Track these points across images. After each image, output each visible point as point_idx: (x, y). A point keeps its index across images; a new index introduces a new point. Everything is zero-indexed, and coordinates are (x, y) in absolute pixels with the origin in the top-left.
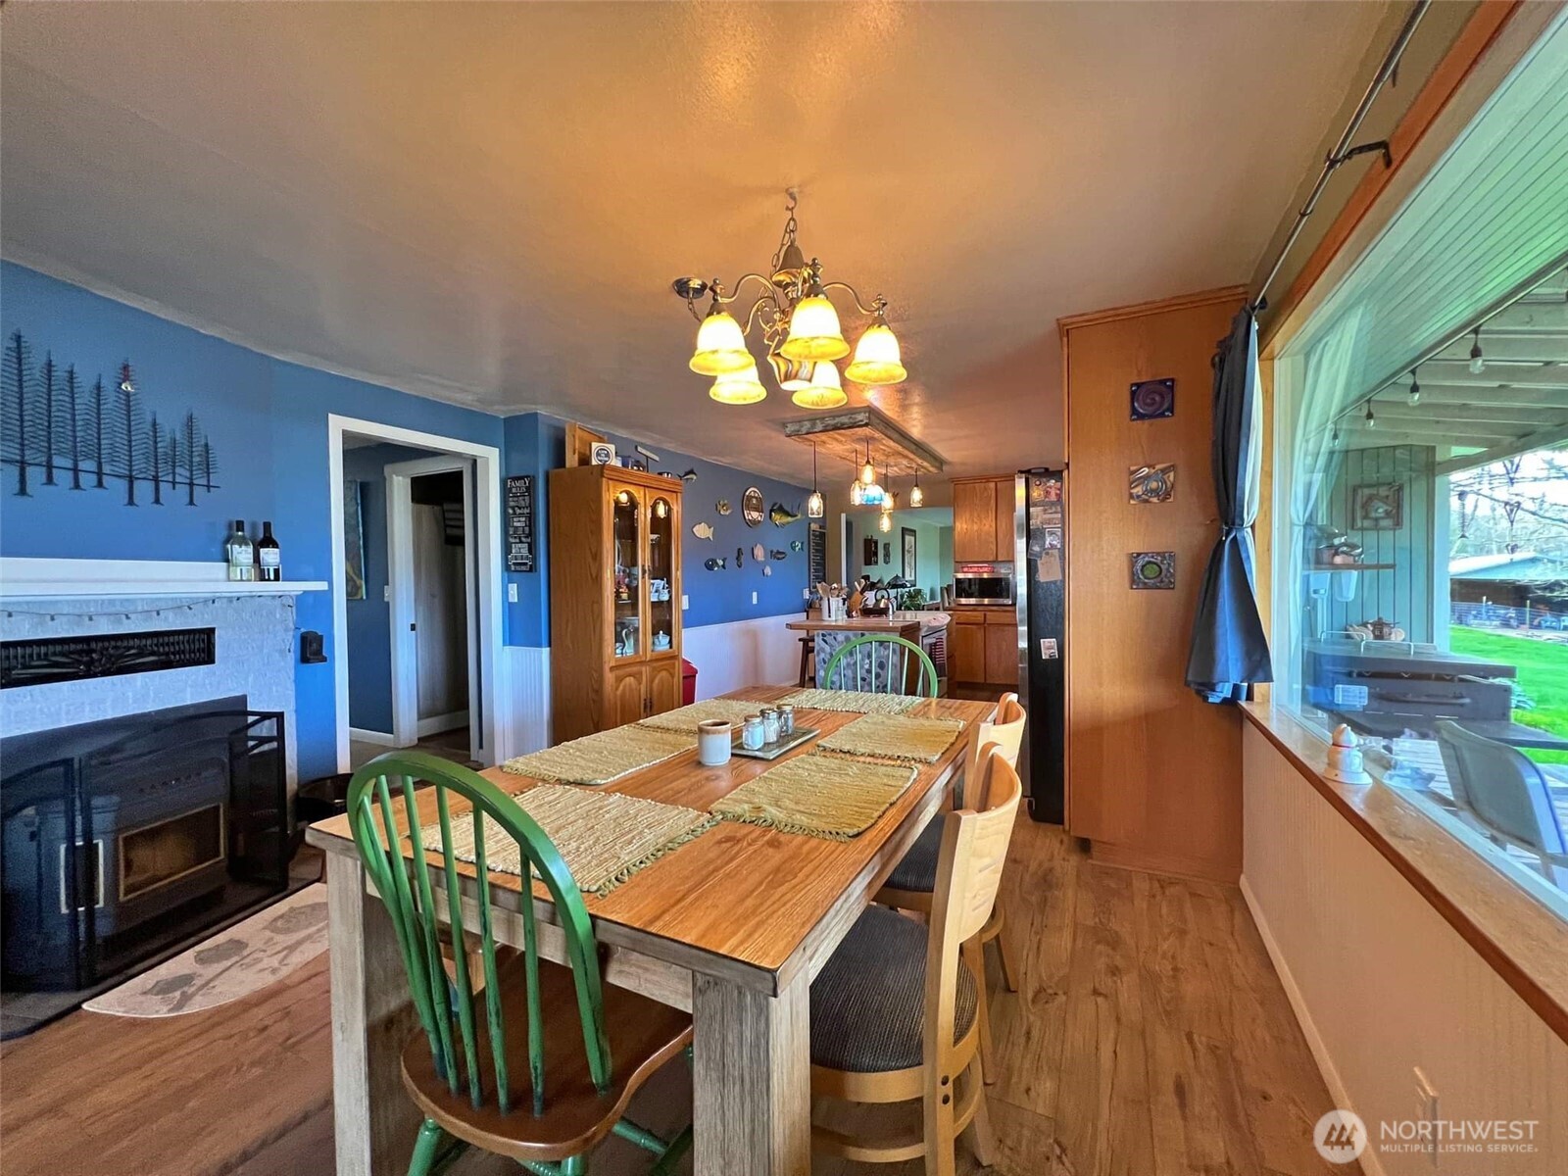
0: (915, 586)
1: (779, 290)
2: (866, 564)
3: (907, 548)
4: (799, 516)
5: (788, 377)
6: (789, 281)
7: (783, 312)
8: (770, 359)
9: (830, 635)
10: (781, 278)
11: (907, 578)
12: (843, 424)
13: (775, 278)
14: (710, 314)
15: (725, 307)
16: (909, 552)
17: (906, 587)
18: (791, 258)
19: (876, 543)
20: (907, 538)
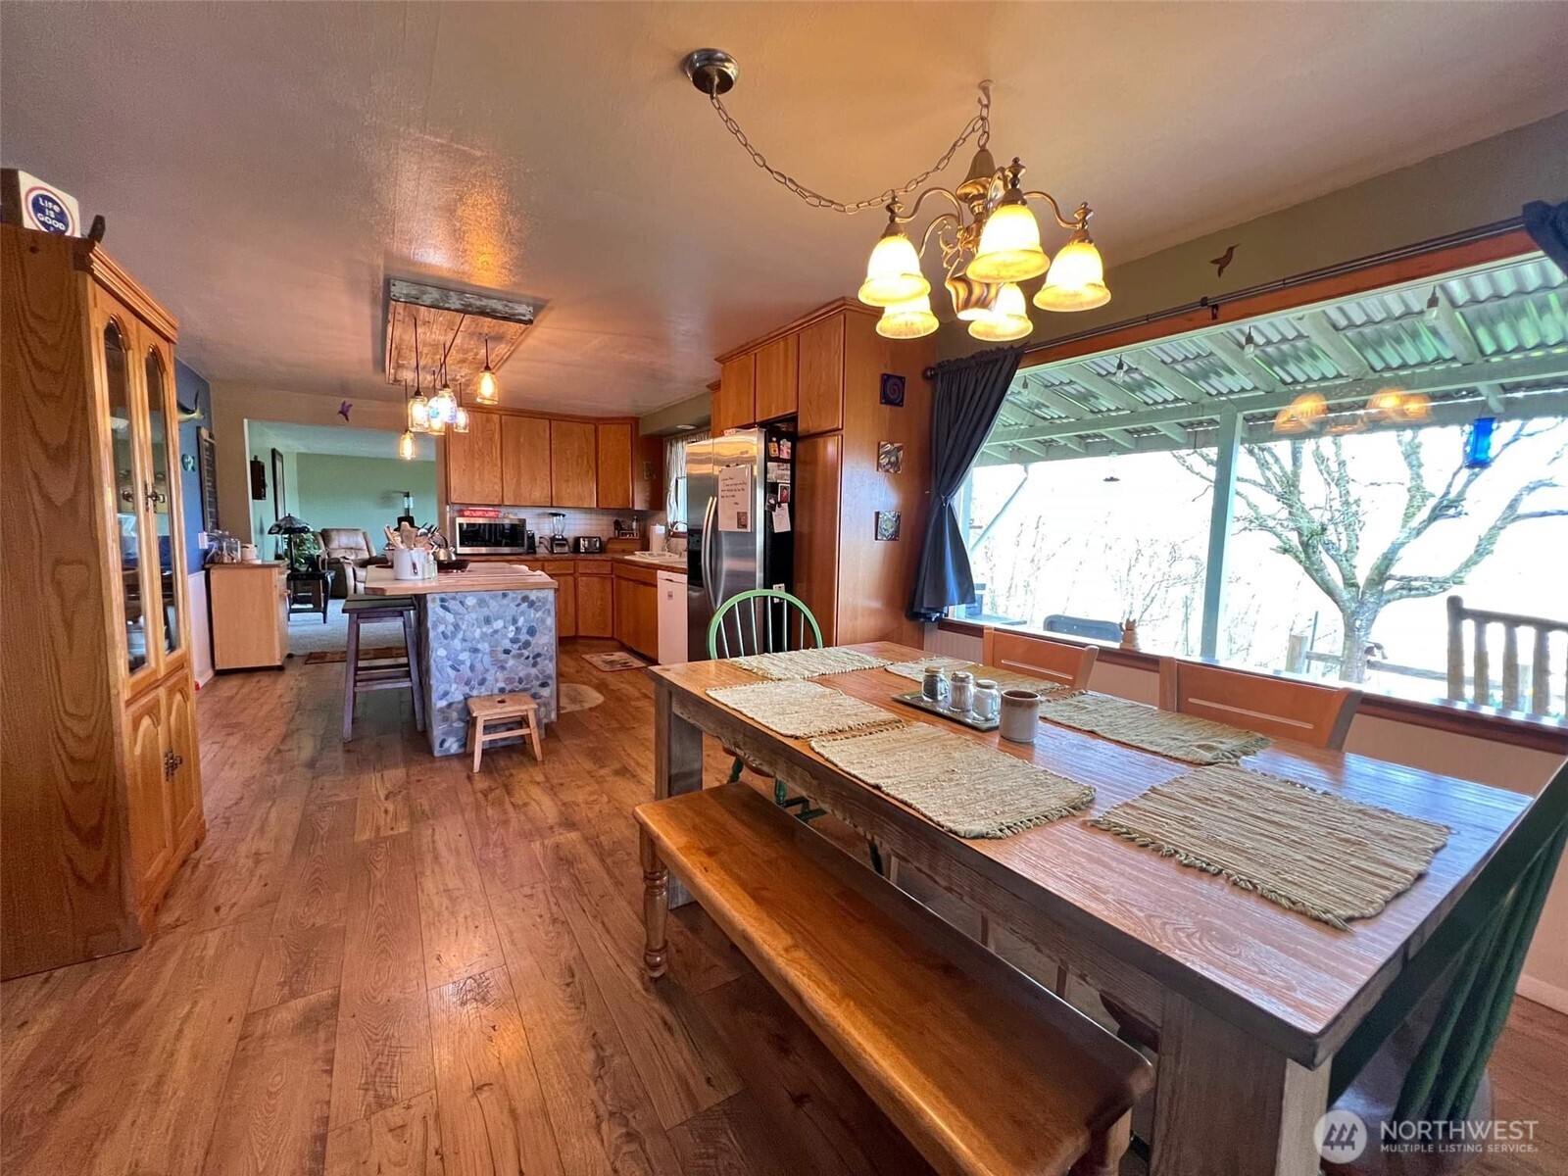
1: (964, 205)
4: (195, 414)
5: (967, 305)
6: (975, 192)
7: (968, 230)
8: (948, 286)
10: (968, 190)
12: (494, 311)
13: (961, 192)
14: (884, 236)
15: (902, 228)
18: (983, 166)
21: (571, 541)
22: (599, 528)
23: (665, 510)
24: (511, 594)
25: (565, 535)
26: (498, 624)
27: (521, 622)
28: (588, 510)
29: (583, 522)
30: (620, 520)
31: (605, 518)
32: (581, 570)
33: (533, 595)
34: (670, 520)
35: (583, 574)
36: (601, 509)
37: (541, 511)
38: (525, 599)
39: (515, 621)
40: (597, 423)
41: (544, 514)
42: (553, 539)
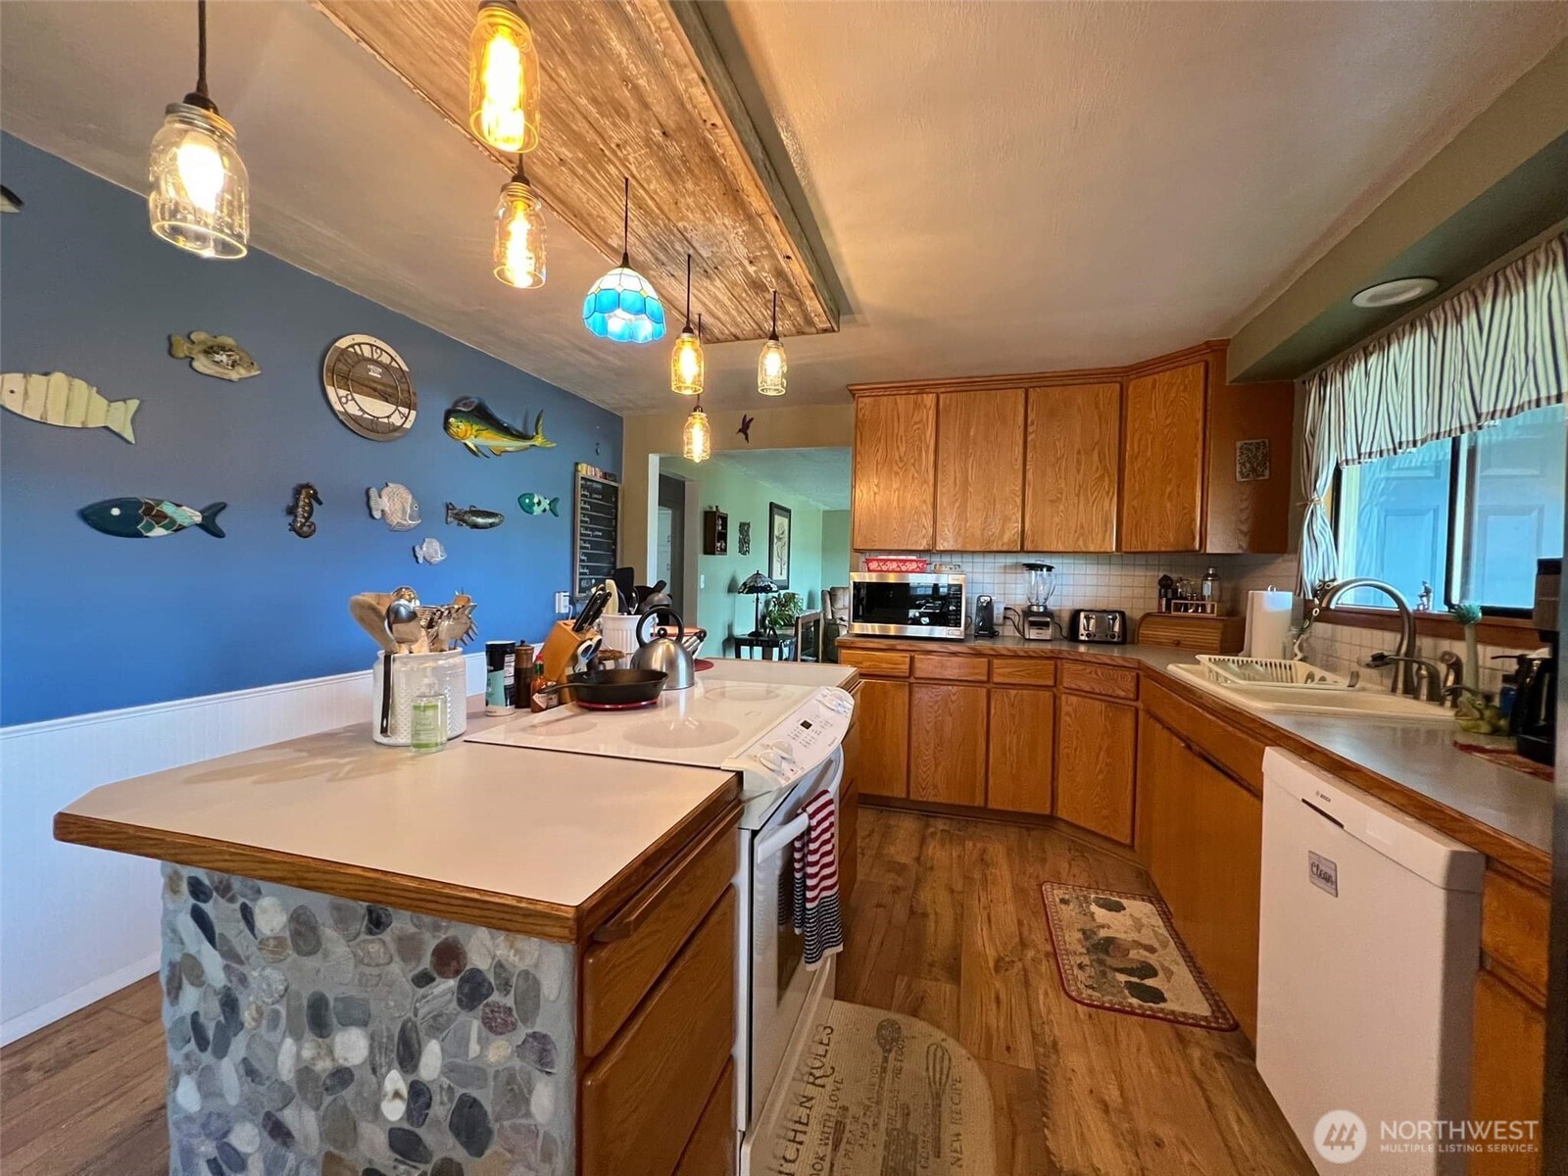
0: (787, 588)
2: (706, 552)
3: (776, 533)
4: (539, 441)
9: (225, 890)
11: (776, 576)
16: (779, 539)
17: (771, 590)
19: (724, 519)
20: (778, 519)
21: (1066, 617)
22: (1128, 592)
23: (1297, 550)
24: (402, 923)
25: (1052, 605)
26: (352, 1046)
27: (431, 1062)
28: (1100, 557)
29: (1094, 580)
30: (1174, 576)
31: (1139, 572)
32: (1067, 681)
33: (482, 949)
34: (1312, 576)
35: (1072, 691)
36: (1125, 555)
37: (1010, 560)
38: (449, 957)
39: (408, 1056)
40: (1124, 378)
41: (1016, 566)
42: (1028, 613)
